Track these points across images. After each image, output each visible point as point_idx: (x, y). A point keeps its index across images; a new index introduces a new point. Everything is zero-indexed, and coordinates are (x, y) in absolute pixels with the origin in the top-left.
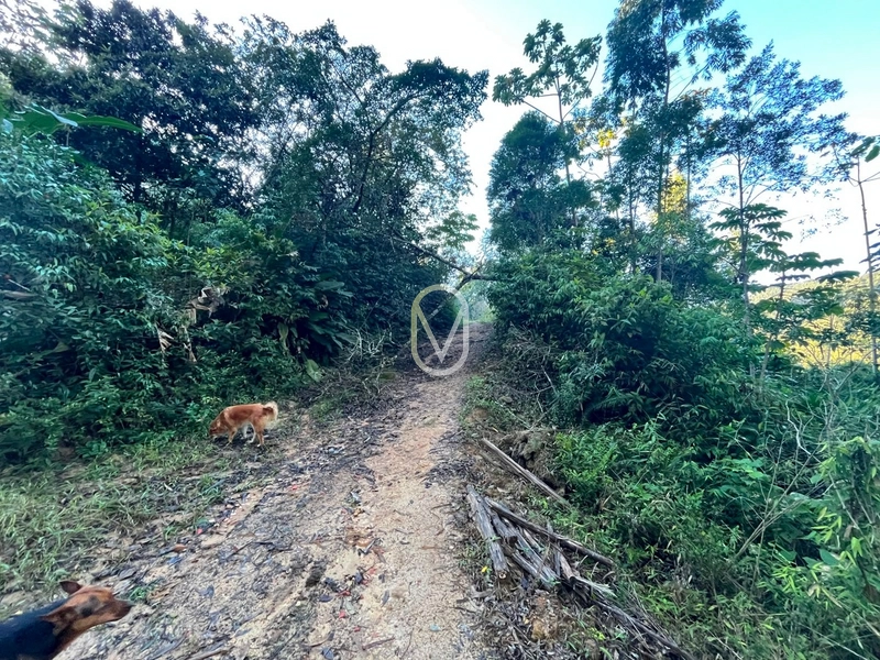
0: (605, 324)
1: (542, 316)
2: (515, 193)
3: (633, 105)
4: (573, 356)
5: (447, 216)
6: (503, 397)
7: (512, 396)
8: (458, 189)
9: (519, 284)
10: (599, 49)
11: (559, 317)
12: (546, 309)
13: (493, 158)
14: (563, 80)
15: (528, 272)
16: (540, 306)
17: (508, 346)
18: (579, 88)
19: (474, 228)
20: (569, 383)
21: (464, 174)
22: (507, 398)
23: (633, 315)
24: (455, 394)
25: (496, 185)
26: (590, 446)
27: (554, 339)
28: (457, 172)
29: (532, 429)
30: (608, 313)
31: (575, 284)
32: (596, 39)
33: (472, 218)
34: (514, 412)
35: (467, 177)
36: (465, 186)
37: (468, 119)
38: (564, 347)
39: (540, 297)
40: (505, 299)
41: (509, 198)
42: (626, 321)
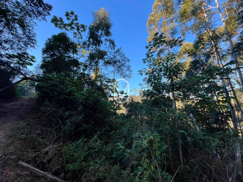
0: (84, 103)
1: (60, 98)
2: (54, 55)
3: (92, 47)
4: (71, 113)
5: (20, 52)
6: (36, 132)
7: (41, 131)
8: (28, 44)
9: (52, 85)
10: (86, 29)
11: (67, 99)
12: (62, 95)
13: (48, 40)
14: (76, 31)
15: (57, 81)
16: (60, 94)
17: (43, 108)
18: (79, 36)
19: (33, 61)
20: (69, 124)
21: (33, 40)
22: (38, 132)
23: (92, 100)
24: (4, 133)
25: (47, 49)
26: (77, 150)
27: (63, 106)
28: (29, 38)
29: (51, 146)
30: (85, 99)
31: (74, 88)
32: (86, 26)
33: (33, 57)
34: (42, 138)
35: (34, 41)
36: (32, 45)
37: (40, 18)
38: (67, 110)
39: (60, 91)
40: (44, 89)
41: (52, 55)
42: (90, 102)
